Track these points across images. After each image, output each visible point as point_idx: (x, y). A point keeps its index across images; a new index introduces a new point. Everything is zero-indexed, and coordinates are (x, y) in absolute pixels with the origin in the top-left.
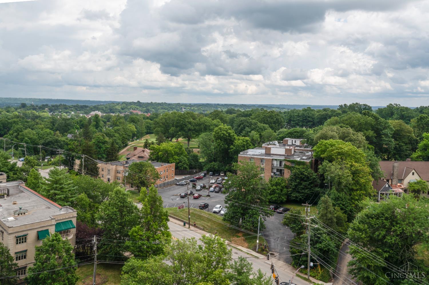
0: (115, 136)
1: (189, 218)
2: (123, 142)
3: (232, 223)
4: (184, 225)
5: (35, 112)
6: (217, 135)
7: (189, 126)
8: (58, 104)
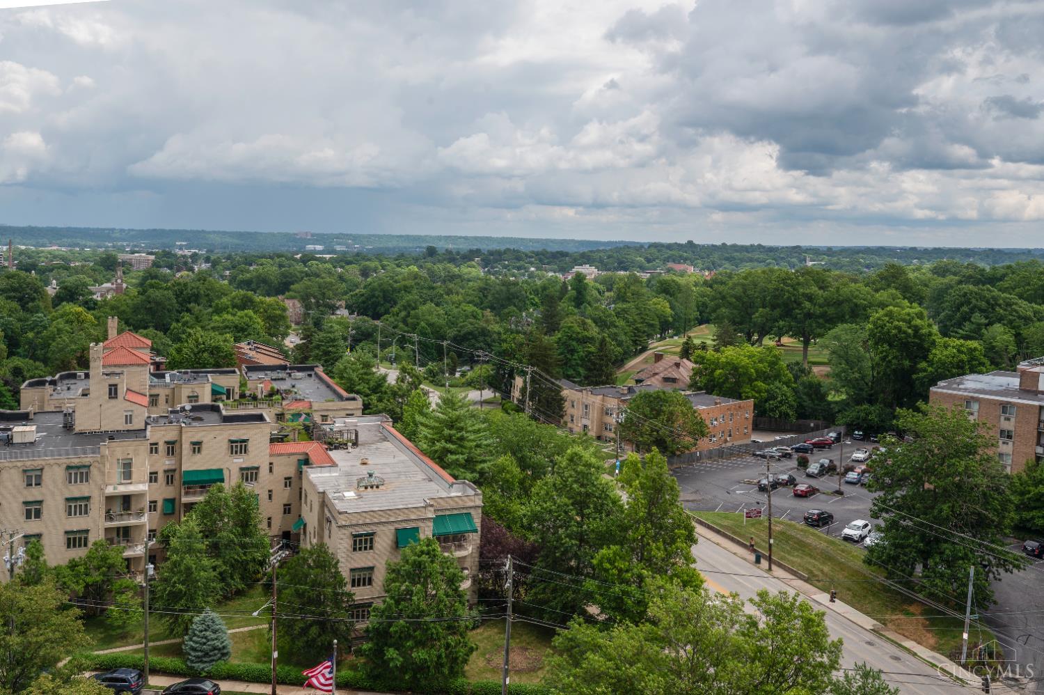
0: (616, 327)
1: (770, 545)
2: (636, 340)
3: (890, 575)
4: (758, 561)
5: (453, 266)
6: (880, 332)
7: (807, 304)
8: (503, 248)
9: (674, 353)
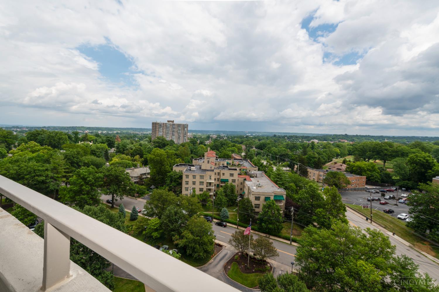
0: (323, 155)
1: (371, 216)
2: (329, 158)
3: (416, 231)
6: (412, 160)
7: (386, 152)
8: (293, 135)
9: (341, 162)
